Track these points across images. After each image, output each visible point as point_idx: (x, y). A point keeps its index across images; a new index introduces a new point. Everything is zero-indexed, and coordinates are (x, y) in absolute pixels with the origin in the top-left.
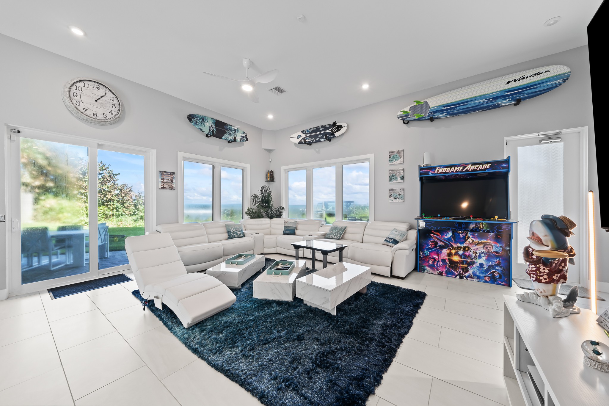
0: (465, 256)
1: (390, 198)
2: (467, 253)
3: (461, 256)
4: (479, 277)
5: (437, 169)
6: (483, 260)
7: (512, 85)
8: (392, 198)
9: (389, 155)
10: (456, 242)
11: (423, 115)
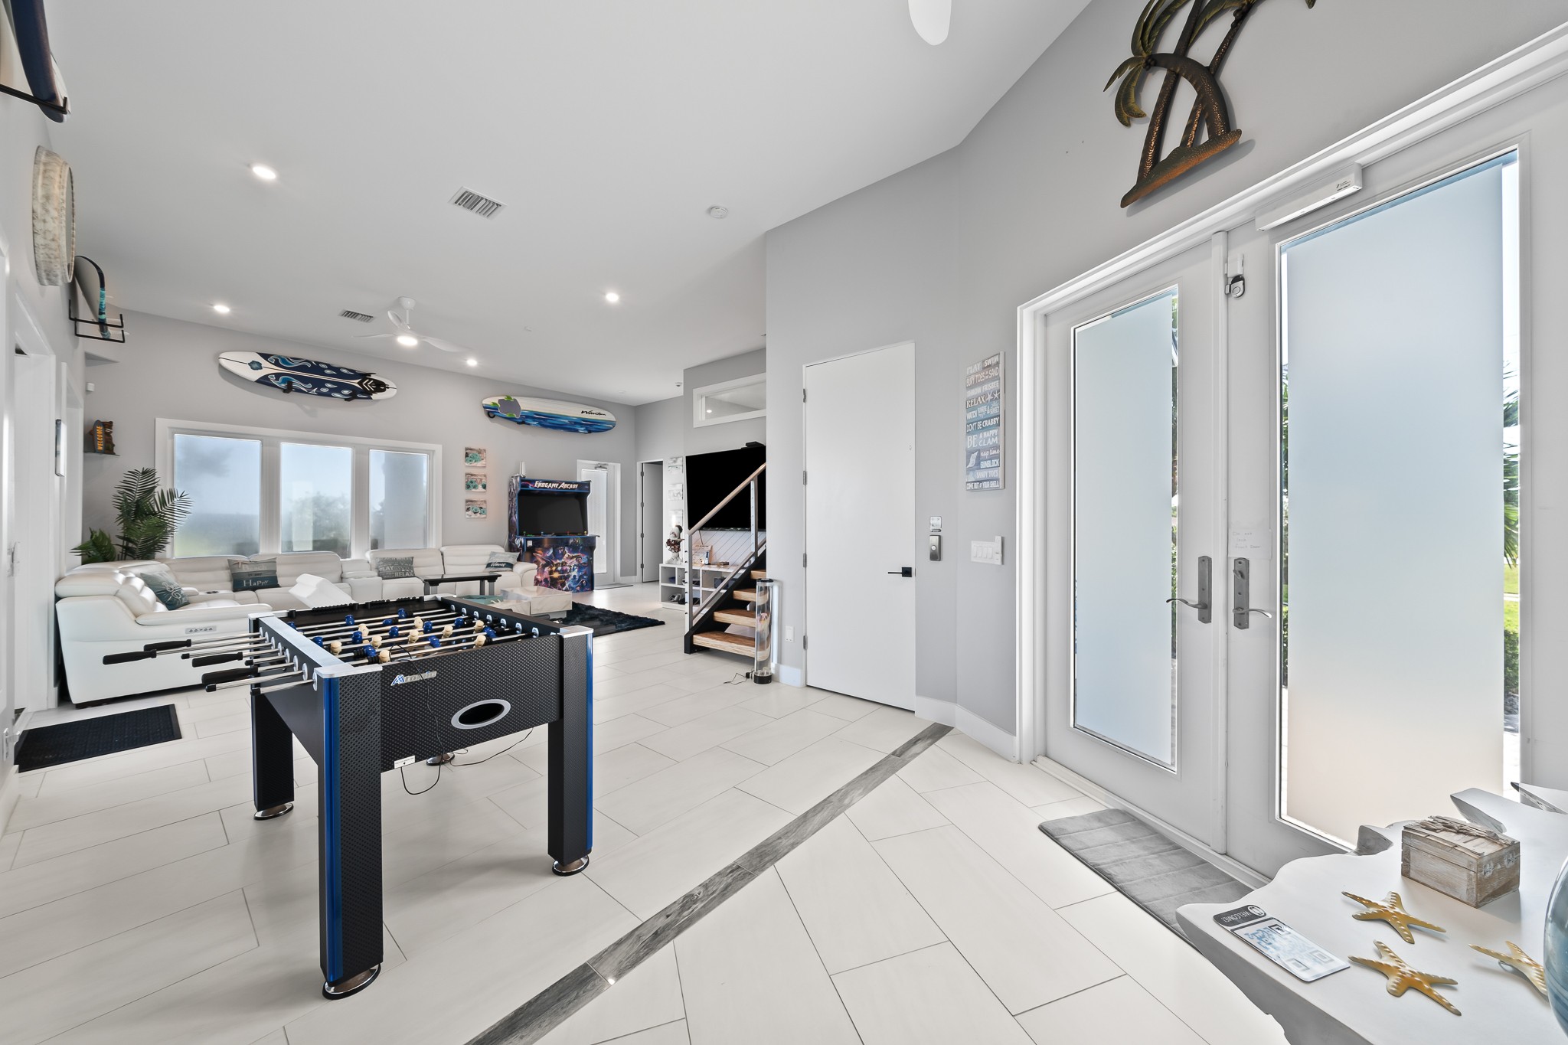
0: (563, 571)
1: (467, 513)
2: (565, 568)
3: (559, 572)
4: (573, 589)
5: (536, 483)
6: (575, 573)
7: (585, 416)
8: (470, 512)
9: (467, 453)
10: (556, 560)
11: (515, 416)
